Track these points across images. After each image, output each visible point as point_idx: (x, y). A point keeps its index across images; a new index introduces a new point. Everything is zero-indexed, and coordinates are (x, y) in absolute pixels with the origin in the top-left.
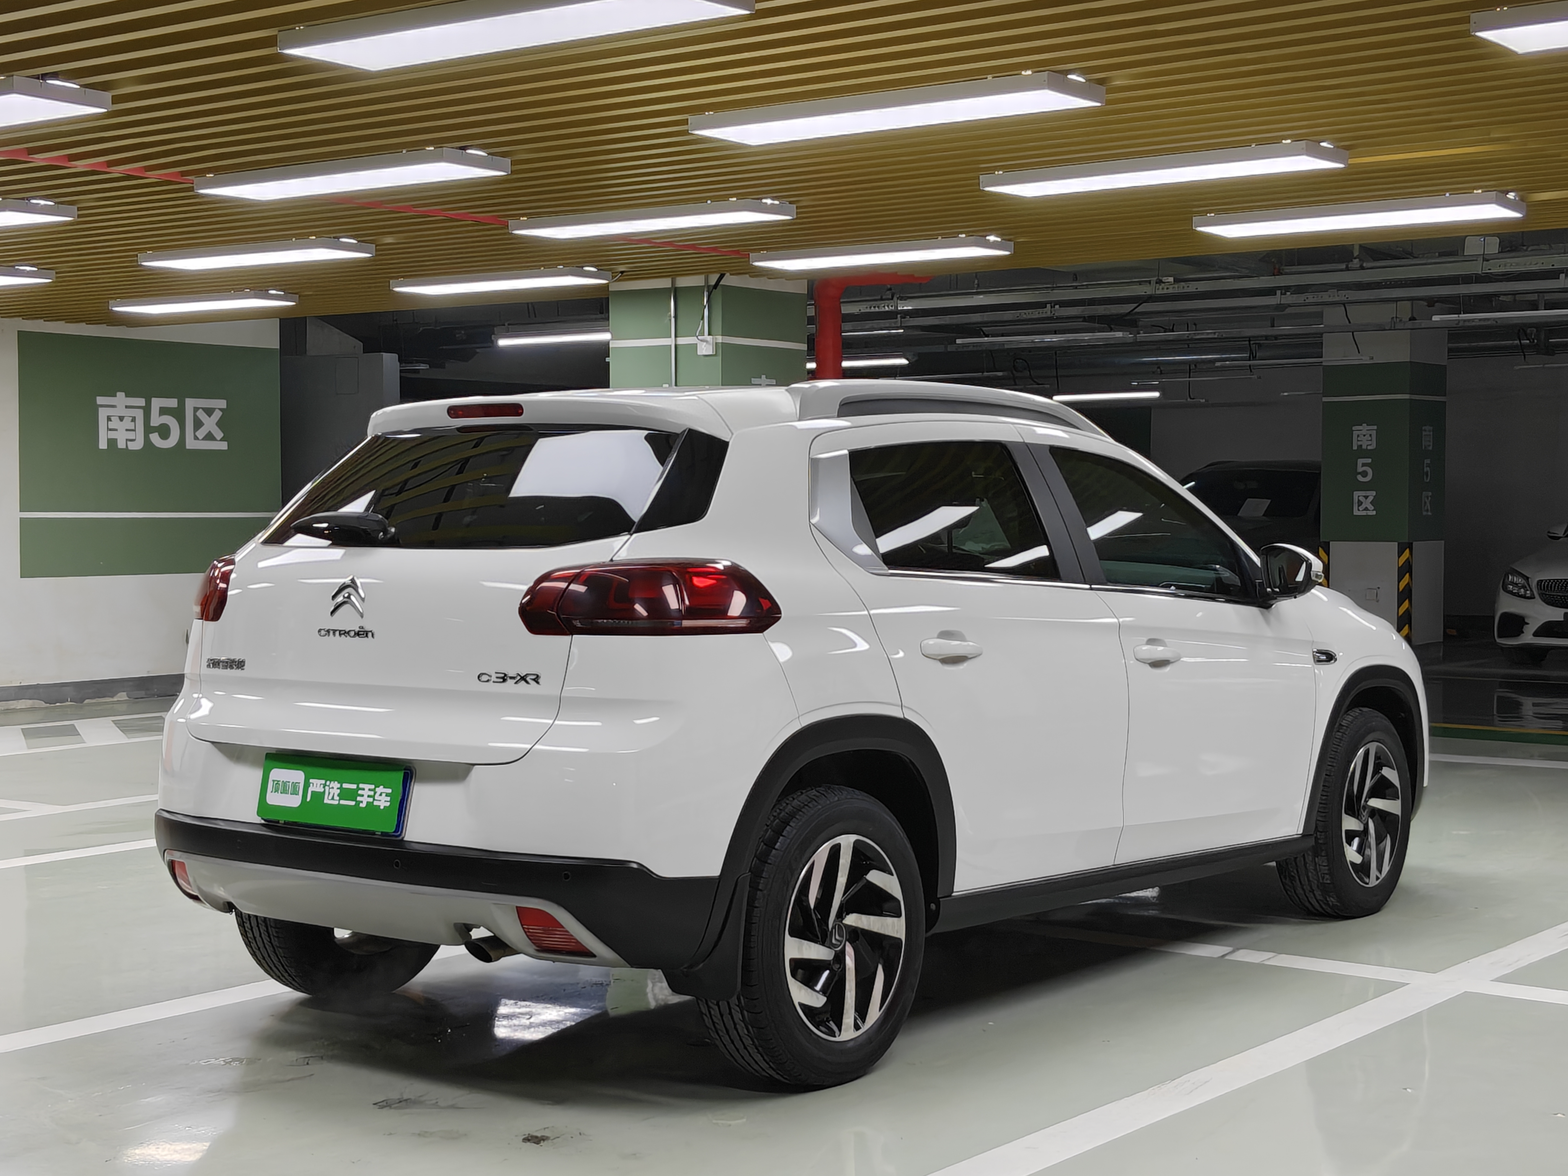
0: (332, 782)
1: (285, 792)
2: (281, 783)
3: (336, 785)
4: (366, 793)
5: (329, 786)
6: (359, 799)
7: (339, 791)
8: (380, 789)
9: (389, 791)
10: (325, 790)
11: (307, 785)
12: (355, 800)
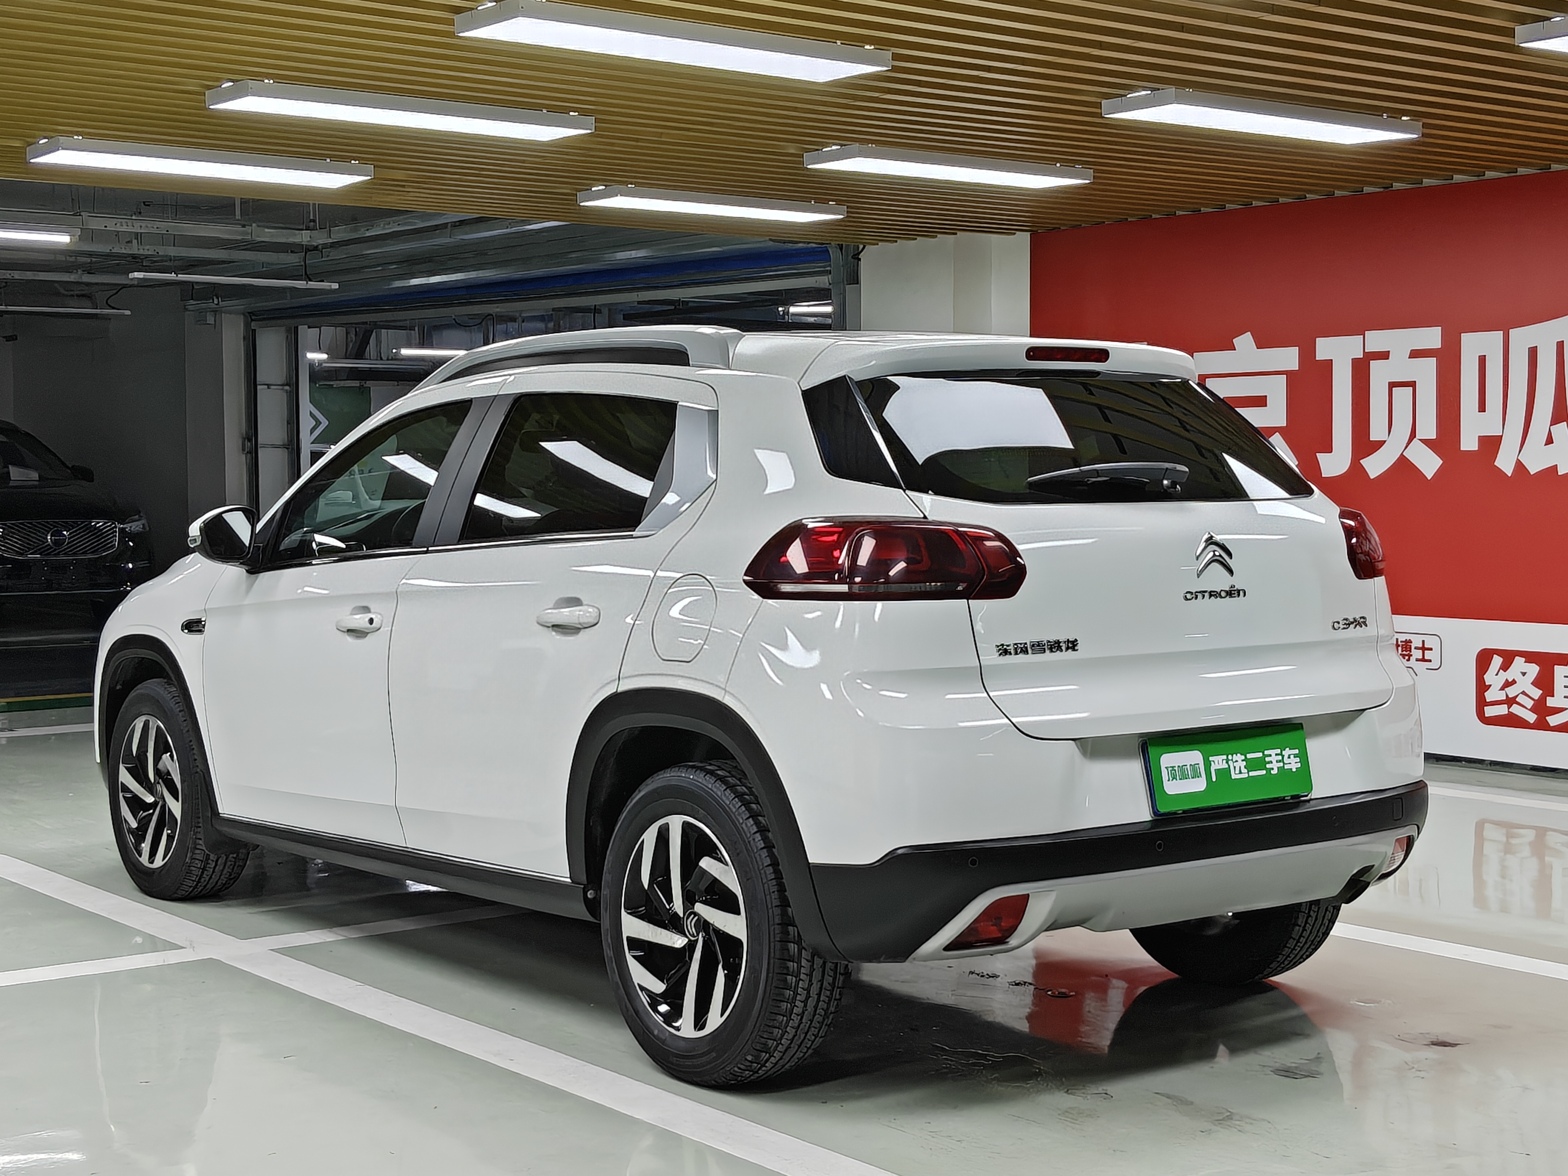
0: (1234, 755)
1: (1184, 777)
2: (1176, 768)
3: (1240, 757)
4: (1274, 758)
5: (1232, 760)
6: (1268, 766)
7: (1244, 763)
8: (1287, 752)
9: (1297, 751)
10: (1229, 766)
11: (1208, 765)
12: (1266, 769)
